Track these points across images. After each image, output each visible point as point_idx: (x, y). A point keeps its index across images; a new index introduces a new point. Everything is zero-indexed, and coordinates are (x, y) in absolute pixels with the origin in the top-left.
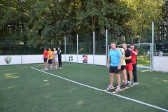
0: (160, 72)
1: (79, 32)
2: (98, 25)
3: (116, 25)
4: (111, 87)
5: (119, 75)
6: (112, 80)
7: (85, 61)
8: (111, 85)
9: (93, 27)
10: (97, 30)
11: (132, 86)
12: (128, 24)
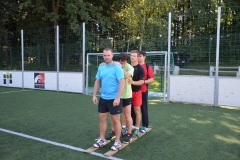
0: (181, 104)
1: (25, 24)
2: (65, 13)
3: (99, 15)
4: (101, 141)
5: (117, 118)
6: (104, 126)
7: (40, 85)
8: (102, 137)
9: (55, 16)
10: (64, 23)
11: (140, 135)
12: (121, 15)
